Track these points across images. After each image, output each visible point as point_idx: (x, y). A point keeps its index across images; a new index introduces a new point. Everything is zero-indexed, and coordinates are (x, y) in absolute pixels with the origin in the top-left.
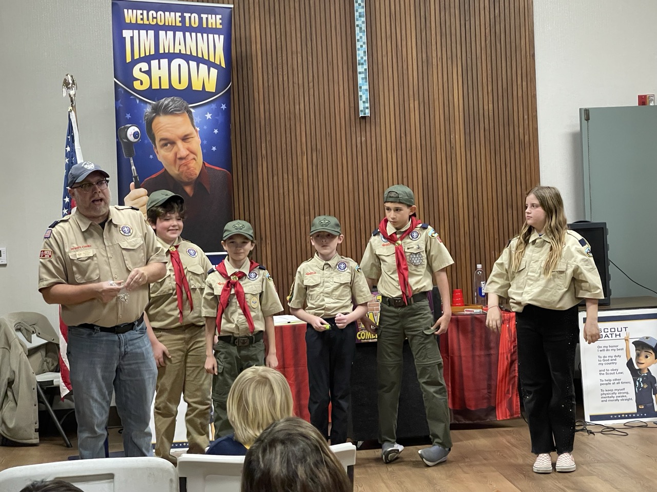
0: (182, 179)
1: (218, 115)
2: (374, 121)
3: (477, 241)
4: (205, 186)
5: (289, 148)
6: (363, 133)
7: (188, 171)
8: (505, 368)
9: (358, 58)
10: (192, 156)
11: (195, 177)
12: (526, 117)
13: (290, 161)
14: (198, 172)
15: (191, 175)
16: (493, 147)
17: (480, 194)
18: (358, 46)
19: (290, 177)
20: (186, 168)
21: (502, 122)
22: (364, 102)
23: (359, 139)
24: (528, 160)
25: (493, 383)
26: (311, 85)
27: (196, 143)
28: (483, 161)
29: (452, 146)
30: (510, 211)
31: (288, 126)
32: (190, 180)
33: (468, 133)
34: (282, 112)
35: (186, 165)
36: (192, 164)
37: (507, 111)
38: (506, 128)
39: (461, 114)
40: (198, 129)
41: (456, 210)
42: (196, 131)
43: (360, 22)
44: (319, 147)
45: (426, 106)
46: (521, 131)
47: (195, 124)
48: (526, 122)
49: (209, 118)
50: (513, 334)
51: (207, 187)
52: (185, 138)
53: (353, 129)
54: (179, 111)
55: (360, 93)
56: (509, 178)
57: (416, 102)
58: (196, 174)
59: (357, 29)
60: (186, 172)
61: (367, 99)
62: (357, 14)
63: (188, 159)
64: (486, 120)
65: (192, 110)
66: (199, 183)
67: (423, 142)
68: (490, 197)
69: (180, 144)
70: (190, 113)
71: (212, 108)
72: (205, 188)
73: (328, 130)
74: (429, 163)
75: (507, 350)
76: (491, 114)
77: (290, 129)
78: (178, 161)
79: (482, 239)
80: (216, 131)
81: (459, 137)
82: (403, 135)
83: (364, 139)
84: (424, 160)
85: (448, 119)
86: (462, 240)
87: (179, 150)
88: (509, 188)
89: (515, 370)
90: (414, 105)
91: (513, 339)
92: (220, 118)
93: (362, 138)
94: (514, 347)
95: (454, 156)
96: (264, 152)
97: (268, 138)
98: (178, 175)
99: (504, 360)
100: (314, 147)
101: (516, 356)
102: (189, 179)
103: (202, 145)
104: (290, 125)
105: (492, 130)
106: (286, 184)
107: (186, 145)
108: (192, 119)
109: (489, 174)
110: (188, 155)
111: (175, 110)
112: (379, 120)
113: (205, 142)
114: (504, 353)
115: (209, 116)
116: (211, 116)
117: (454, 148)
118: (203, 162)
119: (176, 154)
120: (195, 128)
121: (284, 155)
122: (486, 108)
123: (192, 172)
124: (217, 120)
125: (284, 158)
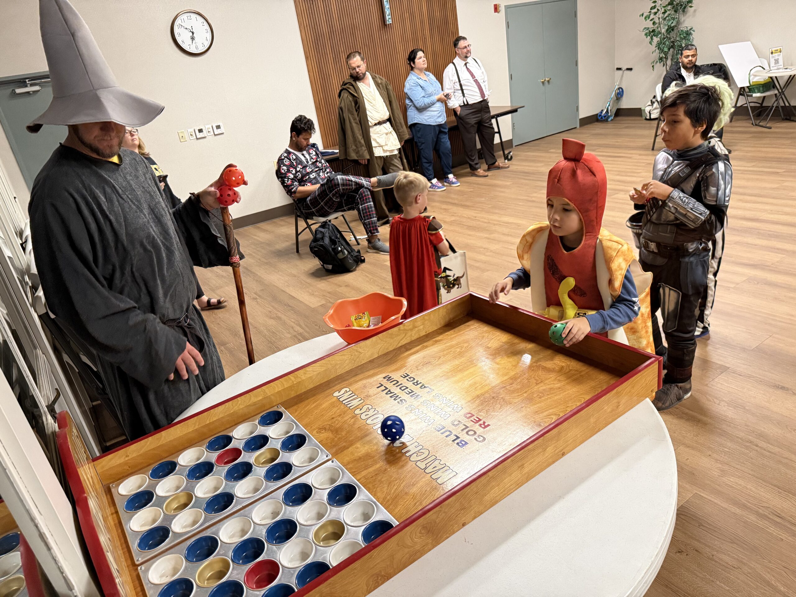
21: (443, 18)
22: (388, 15)
26: (359, 7)
33: (431, 30)
34: (348, 24)
44: (367, 43)
45: (412, 15)
53: (382, 32)
55: (386, 10)
57: (408, 14)
61: (389, 13)
81: (427, 33)
85: (422, 22)
90: (407, 15)
112: (395, 26)
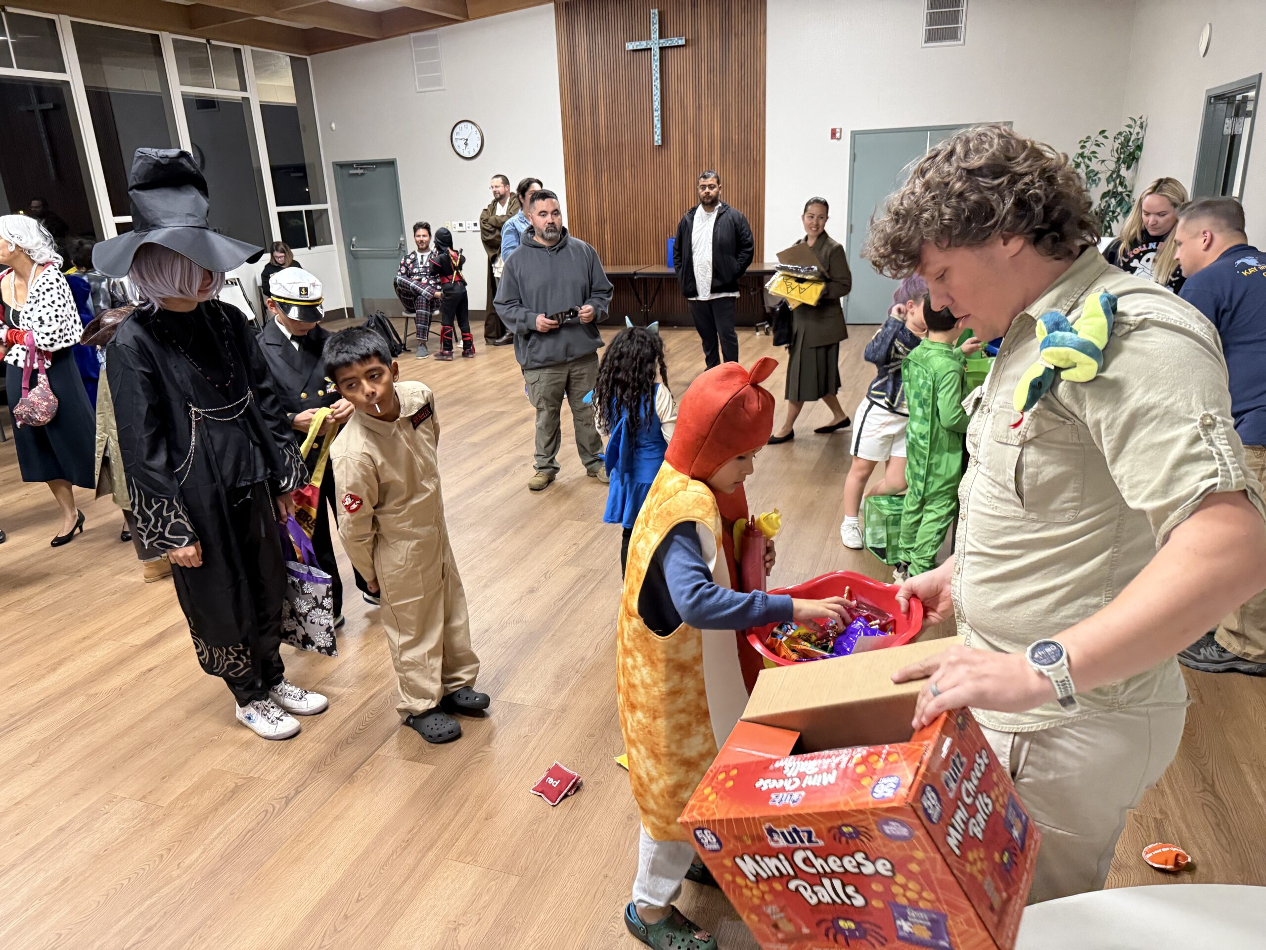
2: (666, 147)
9: (655, 107)
16: (737, 164)
18: (655, 98)
21: (744, 149)
22: (658, 136)
28: (730, 173)
29: (712, 163)
38: (746, 151)
39: (719, 140)
43: (657, 83)
48: (758, 149)
56: (746, 185)
57: (692, 134)
59: (654, 88)
62: (654, 78)
64: (734, 146)
67: (695, 161)
76: (737, 142)
83: (661, 159)
122: (734, 138)
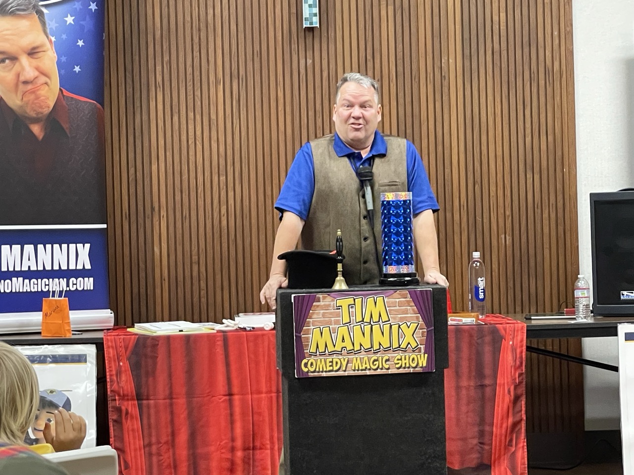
0: (26, 113)
1: (84, 20)
2: (326, 35)
3: (479, 219)
4: (63, 125)
5: (197, 73)
6: (309, 53)
7: (36, 101)
8: (505, 406)
10: (43, 79)
11: (46, 111)
12: (556, 33)
13: (198, 93)
14: (52, 104)
15: (41, 107)
16: (505, 78)
17: (484, 148)
19: (198, 117)
20: (32, 97)
21: (520, 40)
22: (310, 6)
23: (302, 62)
24: (557, 99)
25: (487, 428)
27: (50, 59)
28: (490, 98)
29: (443, 75)
30: (529, 175)
31: (196, 40)
32: (40, 116)
35: (34, 92)
36: (43, 92)
37: (527, 24)
38: (526, 50)
39: (458, 27)
40: (53, 39)
41: (447, 171)
42: (50, 41)
44: (242, 72)
45: (405, 14)
46: (548, 54)
47: (48, 31)
48: (556, 42)
49: (70, 23)
50: (518, 356)
51: (65, 126)
52: (33, 52)
53: (294, 46)
54: (24, 10)
56: (528, 125)
57: (391, 8)
58: (49, 107)
60: (33, 103)
63: (36, 83)
64: (496, 38)
65: (45, 10)
66: (52, 121)
67: (400, 69)
68: (499, 153)
69: (24, 60)
70: (40, 14)
71: (76, 8)
72: (63, 129)
73: (257, 48)
74: (408, 99)
75: (510, 380)
76: (503, 27)
77: (200, 45)
78: (21, 86)
79: (486, 215)
80: (80, 43)
81: (454, 62)
82: (369, 57)
83: (311, 61)
84: (401, 95)
86: (457, 217)
87: (23, 69)
88: (528, 139)
89: (521, 411)
91: (518, 363)
92: (88, 24)
93: (308, 60)
94: (520, 375)
95: (445, 90)
96: (159, 78)
97: (166, 58)
98: (21, 107)
99: (504, 395)
100: (235, 73)
101: (522, 390)
102: (37, 114)
103: (59, 64)
104: (200, 39)
105: (504, 53)
106: (191, 127)
107: (35, 62)
108: (44, 24)
109: (498, 119)
110: (36, 77)
111: (18, 10)
112: (333, 34)
113: (64, 59)
114: (504, 384)
115: (70, 20)
116: (73, 20)
117: (447, 78)
118: (60, 89)
119: (18, 75)
120: (47, 37)
121: (190, 84)
122: (496, 18)
123: (42, 104)
124: (82, 27)
125: (190, 88)
